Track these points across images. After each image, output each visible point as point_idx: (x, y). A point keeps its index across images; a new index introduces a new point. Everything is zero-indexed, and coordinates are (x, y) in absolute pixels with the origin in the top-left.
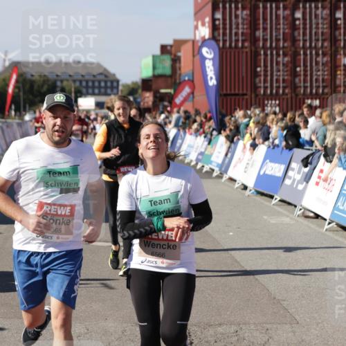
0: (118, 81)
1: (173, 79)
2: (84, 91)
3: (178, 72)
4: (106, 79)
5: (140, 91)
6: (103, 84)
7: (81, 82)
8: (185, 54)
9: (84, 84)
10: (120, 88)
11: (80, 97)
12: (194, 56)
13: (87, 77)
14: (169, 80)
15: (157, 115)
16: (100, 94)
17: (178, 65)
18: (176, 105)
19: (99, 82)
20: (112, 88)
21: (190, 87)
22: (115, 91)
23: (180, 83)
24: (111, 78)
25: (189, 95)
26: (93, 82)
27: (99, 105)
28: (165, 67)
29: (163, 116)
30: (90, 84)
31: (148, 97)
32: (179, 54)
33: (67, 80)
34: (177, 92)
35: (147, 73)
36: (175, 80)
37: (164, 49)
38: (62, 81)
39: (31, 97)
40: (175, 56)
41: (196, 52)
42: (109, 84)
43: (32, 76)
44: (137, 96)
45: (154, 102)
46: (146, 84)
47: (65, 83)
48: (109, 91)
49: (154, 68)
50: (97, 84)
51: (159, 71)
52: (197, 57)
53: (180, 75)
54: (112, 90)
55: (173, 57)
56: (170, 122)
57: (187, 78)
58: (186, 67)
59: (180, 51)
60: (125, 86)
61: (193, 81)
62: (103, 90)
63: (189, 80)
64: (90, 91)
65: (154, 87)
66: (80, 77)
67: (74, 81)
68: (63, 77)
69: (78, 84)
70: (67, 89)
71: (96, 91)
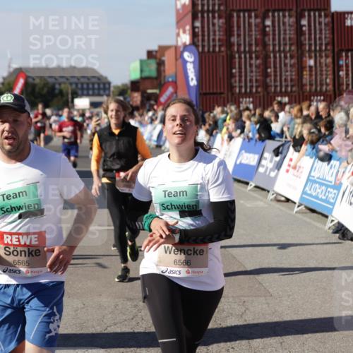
0: (109, 83)
1: (158, 80)
2: (80, 92)
3: (163, 74)
4: (98, 81)
5: (129, 91)
6: (96, 86)
7: (77, 84)
8: (168, 58)
9: (79, 86)
10: (112, 89)
11: (77, 97)
12: (176, 60)
13: (82, 80)
14: (155, 82)
15: (145, 113)
16: (93, 95)
17: (162, 68)
18: (161, 104)
19: (93, 84)
20: (105, 89)
21: (173, 88)
22: (107, 92)
23: (165, 83)
24: (103, 81)
25: (172, 94)
26: (88, 84)
27: (94, 105)
28: (152, 70)
29: (150, 114)
30: (85, 86)
31: (137, 97)
32: (163, 58)
33: (65, 83)
34: (162, 91)
35: (136, 75)
36: (160, 82)
37: (150, 54)
38: (60, 84)
39: (33, 98)
40: (160, 60)
41: (178, 57)
42: (102, 86)
43: (34, 79)
44: (126, 96)
45: (142, 102)
46: (135, 85)
47: (63, 86)
48: (102, 92)
49: (142, 71)
50: (91, 86)
51: (146, 74)
52: (180, 61)
53: (165, 77)
54: (104, 91)
55: (158, 61)
56: (156, 118)
57: (170, 80)
58: (169, 70)
59: (164, 56)
60: (116, 87)
61: (176, 83)
62: (96, 92)
63: (172, 82)
64: (85, 92)
65: (141, 88)
66: (75, 80)
67: (71, 84)
68: (61, 80)
69: (74, 86)
70: (64, 91)
71: (91, 92)
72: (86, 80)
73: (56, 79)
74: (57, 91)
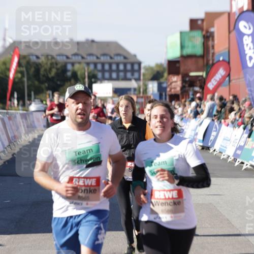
0: (139, 64)
1: (206, 60)
2: (100, 75)
3: (211, 51)
4: (125, 61)
5: (166, 75)
6: (121, 67)
7: (95, 65)
8: (219, 29)
9: (99, 67)
10: (142, 71)
11: (95, 82)
12: (229, 32)
13: (103, 59)
14: (201, 61)
15: (187, 103)
16: (117, 79)
17: (210, 43)
18: (209, 91)
19: (118, 64)
20: (133, 71)
21: (225, 69)
22: (136, 75)
23: (213, 64)
24: (132, 60)
25: (224, 78)
26: (110, 65)
27: (118, 92)
28: (196, 46)
29: (194, 104)
30: (107, 67)
31: (176, 82)
32: (212, 30)
33: (80, 63)
34: (209, 76)
35: (174, 53)
36: (208, 61)
37: (194, 24)
38: (73, 64)
39: (36, 83)
40: (207, 32)
41: (232, 28)
42: (129, 67)
43: (38, 57)
44: (162, 80)
45: (183, 88)
46: (173, 66)
47: (77, 66)
48: (129, 75)
49: (182, 47)
50: (114, 67)
51: (188, 51)
52: (233, 34)
53: (213, 54)
54: (133, 75)
55: (204, 33)
56: (202, 112)
57: (221, 59)
58: (220, 46)
59: (213, 26)
60: (148, 69)
61: (229, 63)
62: (122, 74)
63: (223, 60)
64: (107, 75)
65: (182, 70)
66: (94, 59)
67: (88, 64)
68: (74, 59)
69: (92, 67)
70: (79, 73)
71: (114, 75)
72: (107, 59)
73: (68, 57)
74: (69, 74)
